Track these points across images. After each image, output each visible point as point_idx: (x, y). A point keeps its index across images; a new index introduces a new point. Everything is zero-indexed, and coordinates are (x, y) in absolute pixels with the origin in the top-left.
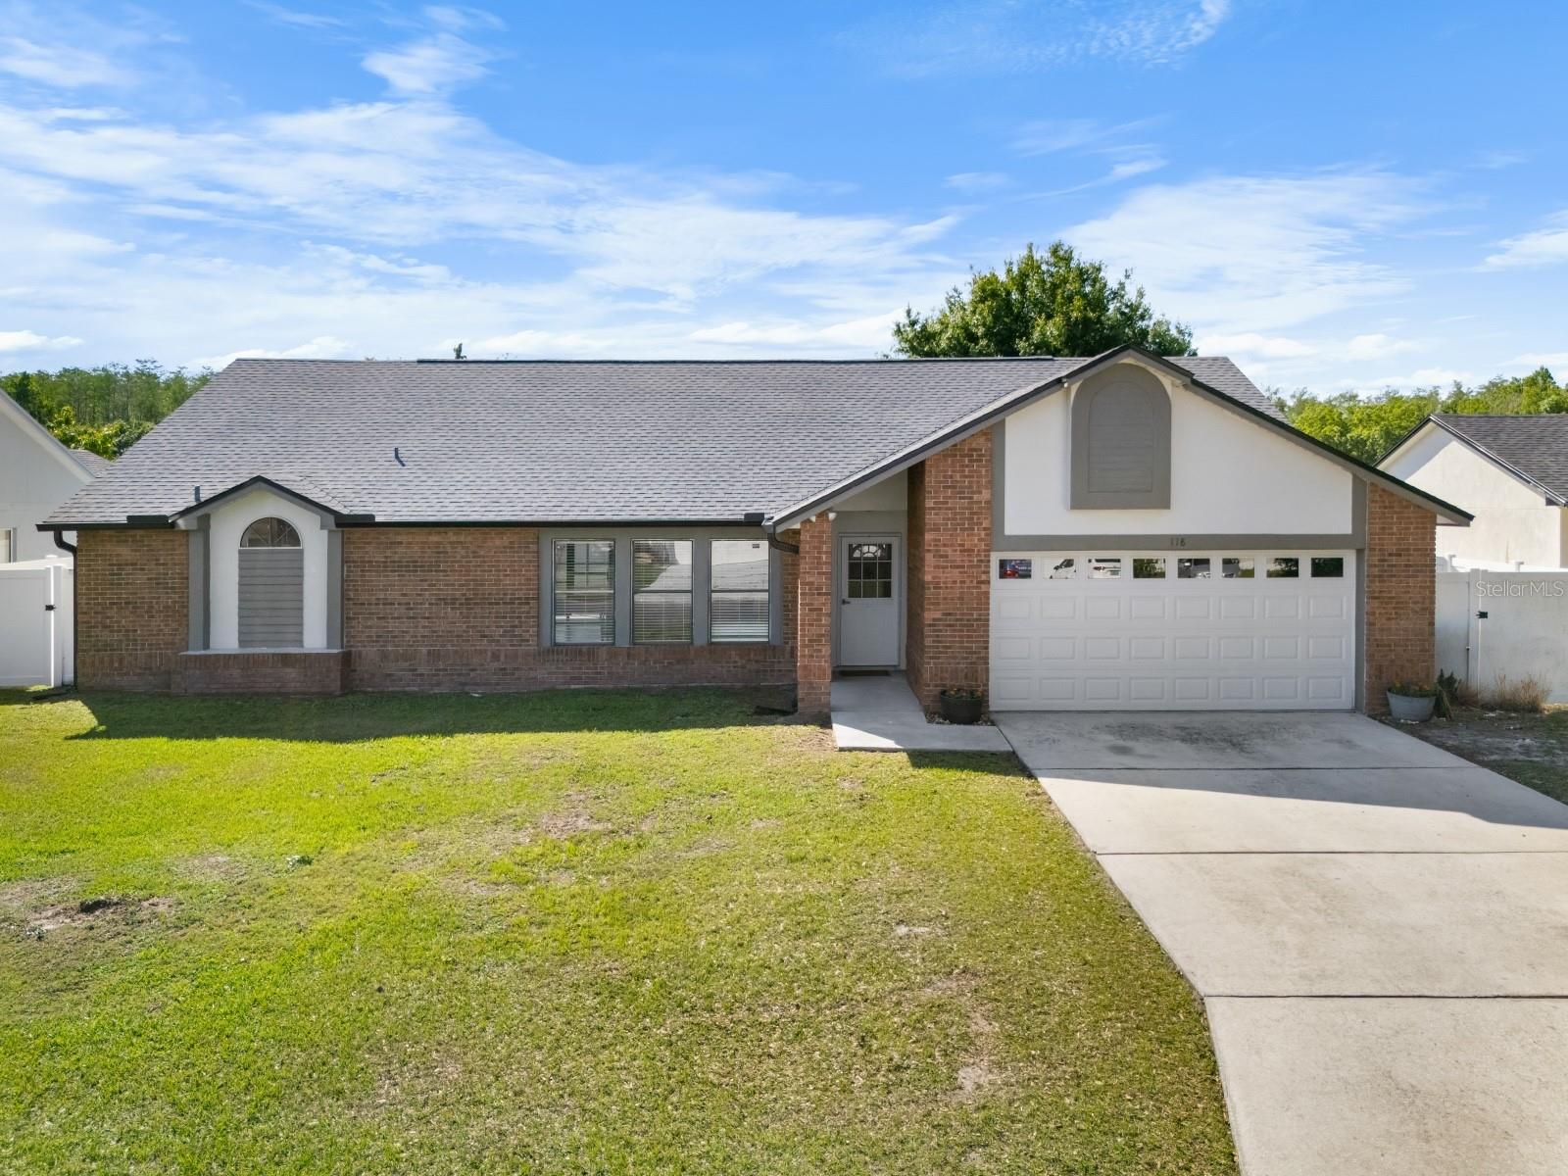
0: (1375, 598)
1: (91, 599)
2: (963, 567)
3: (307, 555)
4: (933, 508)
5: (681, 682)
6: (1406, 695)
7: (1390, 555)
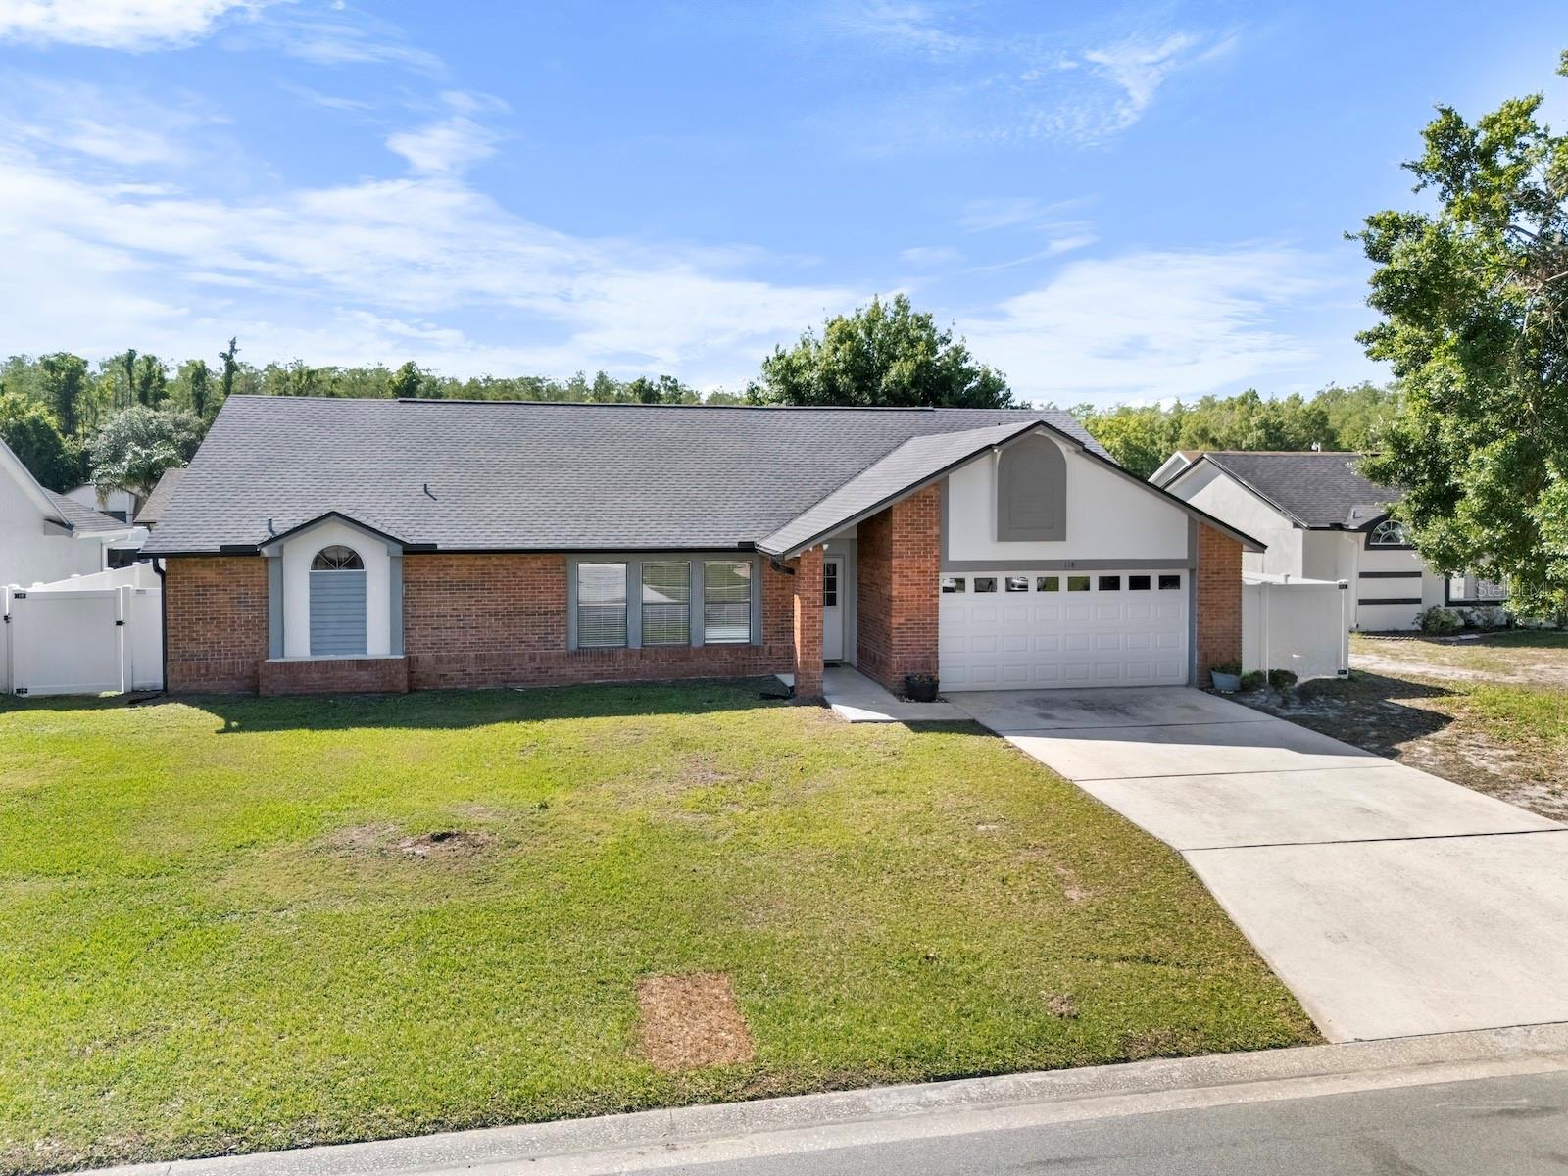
0: (1203, 604)
1: (178, 616)
2: (919, 584)
3: (368, 577)
4: (897, 541)
5: (683, 676)
6: (1225, 673)
7: (1213, 573)
